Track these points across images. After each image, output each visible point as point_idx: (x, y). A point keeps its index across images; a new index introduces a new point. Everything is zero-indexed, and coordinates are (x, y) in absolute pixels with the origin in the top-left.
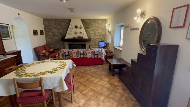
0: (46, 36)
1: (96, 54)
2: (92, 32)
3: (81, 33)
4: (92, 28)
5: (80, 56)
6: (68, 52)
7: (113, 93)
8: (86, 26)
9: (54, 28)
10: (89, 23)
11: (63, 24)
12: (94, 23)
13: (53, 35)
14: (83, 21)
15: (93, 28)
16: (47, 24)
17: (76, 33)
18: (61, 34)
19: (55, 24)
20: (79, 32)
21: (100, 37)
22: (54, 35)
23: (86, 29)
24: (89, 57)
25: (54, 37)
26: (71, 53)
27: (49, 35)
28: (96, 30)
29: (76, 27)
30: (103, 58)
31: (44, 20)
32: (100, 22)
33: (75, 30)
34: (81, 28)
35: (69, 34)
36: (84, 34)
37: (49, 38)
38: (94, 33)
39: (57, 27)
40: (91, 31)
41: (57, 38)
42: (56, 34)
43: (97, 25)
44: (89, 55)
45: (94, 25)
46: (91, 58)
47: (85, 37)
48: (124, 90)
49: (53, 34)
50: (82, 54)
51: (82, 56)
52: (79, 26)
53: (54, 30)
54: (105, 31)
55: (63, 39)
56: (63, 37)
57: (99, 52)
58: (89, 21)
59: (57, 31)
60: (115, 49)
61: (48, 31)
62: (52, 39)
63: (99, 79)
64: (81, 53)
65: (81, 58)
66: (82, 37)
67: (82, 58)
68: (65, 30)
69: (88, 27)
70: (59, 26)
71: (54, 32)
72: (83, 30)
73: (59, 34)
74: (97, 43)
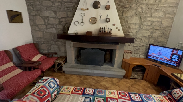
2: (135, 20)
4: (136, 9)
8: (122, 4)
9: (48, 8)
13: (45, 24)
15: (140, 10)
18: (60, 22)
21: (154, 35)
22: (47, 24)
25: (47, 29)
27: (37, 22)
28: (146, 14)
29: (96, 5)
36: (114, 25)
37: (37, 29)
38: (141, 23)
39: (52, 6)
40: (132, 16)
41: (54, 31)
42: (50, 22)
45: (143, 1)
49: (45, 22)
52: (103, 3)
53: (47, 14)
54: (173, 18)
56: (64, 28)
59: (53, 14)
61: (36, 15)
62: (43, 32)
68: (70, 14)
69: (128, 6)
71: (48, 18)
72: (113, 14)
73: (57, 21)
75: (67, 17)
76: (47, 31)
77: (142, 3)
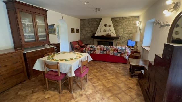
0: (81, 33)
1: (119, 52)
2: (122, 30)
3: (110, 31)
4: (121, 26)
5: (103, 52)
6: (93, 47)
7: (123, 93)
8: (116, 24)
9: (88, 27)
10: (119, 21)
11: (95, 23)
12: (125, 21)
13: (86, 33)
14: (113, 19)
15: (123, 26)
16: (83, 24)
17: (105, 31)
19: (88, 23)
20: (108, 30)
21: (130, 36)
23: (115, 27)
24: (111, 54)
25: (86, 34)
26: (95, 49)
27: (83, 32)
28: (125, 27)
29: (105, 25)
30: (126, 57)
31: (81, 20)
32: (132, 20)
33: (104, 28)
34: (110, 26)
35: (98, 32)
36: (112, 32)
37: (83, 35)
38: (124, 31)
39: (89, 26)
40: (120, 29)
41: (89, 35)
42: (88, 32)
43: (127, 22)
44: (112, 52)
45: (124, 23)
46: (113, 55)
47: (114, 34)
48: (138, 95)
50: (105, 51)
51: (105, 53)
52: (108, 25)
53: (87, 29)
54: (137, 29)
55: (93, 37)
56: (93, 34)
57: (123, 51)
58: (119, 19)
59: (89, 29)
60: (144, 49)
61: (83, 29)
63: (114, 77)
64: (104, 49)
65: (103, 54)
66: (110, 35)
67: (105, 54)
68: (96, 29)
69: (118, 25)
70: (91, 25)
71: (87, 30)
72: (112, 28)
73: (91, 31)
74: (125, 42)
75: (95, 30)
76: (86, 35)
77: (123, 24)
